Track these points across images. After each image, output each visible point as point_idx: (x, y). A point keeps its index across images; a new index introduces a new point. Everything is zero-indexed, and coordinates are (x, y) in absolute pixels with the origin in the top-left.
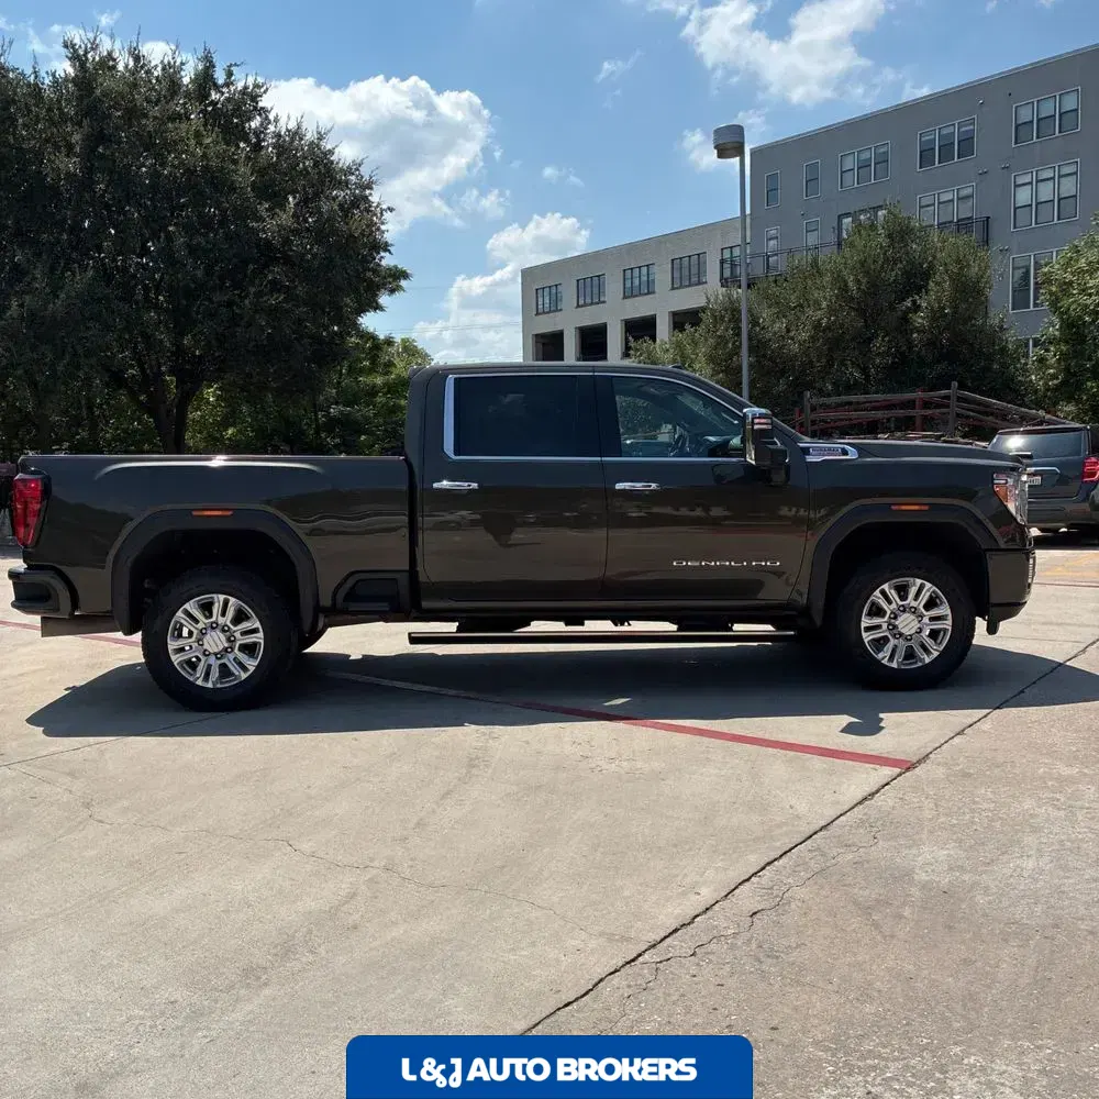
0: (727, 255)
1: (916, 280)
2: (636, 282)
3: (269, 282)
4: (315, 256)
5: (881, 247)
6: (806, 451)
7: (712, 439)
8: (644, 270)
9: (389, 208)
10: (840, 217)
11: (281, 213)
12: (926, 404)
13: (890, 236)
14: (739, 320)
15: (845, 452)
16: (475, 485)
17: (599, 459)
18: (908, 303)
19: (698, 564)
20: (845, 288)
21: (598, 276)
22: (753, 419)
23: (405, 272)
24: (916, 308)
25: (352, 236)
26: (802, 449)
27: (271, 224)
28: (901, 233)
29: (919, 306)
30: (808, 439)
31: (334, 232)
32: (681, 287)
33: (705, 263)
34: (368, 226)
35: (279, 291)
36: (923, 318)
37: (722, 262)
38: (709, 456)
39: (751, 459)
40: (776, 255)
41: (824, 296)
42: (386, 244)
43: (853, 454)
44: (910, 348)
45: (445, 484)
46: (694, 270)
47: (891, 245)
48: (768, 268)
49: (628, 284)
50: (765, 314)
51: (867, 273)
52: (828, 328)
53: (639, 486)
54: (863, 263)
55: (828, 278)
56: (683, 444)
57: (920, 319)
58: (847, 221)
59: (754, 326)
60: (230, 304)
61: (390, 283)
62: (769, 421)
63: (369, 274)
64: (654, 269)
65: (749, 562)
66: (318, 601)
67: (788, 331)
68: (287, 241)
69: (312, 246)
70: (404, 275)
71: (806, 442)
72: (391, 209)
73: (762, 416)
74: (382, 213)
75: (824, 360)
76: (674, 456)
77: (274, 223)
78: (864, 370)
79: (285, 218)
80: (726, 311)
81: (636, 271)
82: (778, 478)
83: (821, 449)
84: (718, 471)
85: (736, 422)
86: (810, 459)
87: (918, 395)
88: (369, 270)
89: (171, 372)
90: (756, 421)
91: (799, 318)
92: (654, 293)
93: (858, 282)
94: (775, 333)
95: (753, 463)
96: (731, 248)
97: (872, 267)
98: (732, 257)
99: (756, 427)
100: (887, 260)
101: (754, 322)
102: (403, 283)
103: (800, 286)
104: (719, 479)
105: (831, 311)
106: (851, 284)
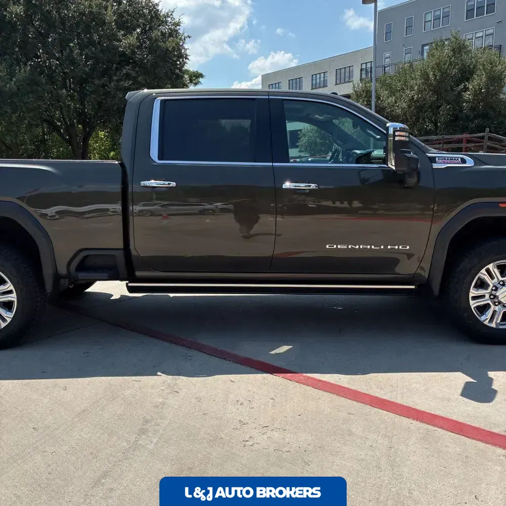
0: (364, 66)
1: (466, 74)
2: (318, 81)
3: (124, 74)
4: (148, 61)
5: (448, 56)
6: (433, 160)
7: (358, 152)
8: (322, 75)
9: (188, 36)
10: (423, 46)
11: (130, 37)
12: (468, 141)
13: (453, 50)
14: (371, 97)
15: (464, 161)
16: (173, 184)
17: (271, 164)
18: (462, 86)
19: (345, 247)
20: (427, 78)
21: (299, 78)
22: (394, 132)
23: (201, 74)
24: (466, 89)
25: (167, 50)
26: (430, 158)
27: (125, 42)
28: (459, 48)
29: (468, 88)
30: (435, 151)
31: (158, 47)
32: (340, 83)
33: (353, 71)
34: (176, 45)
35: (130, 79)
36: (469, 95)
37: (362, 70)
38: (357, 163)
39: (392, 165)
40: (389, 66)
41: (417, 82)
42: (186, 55)
43: (470, 163)
44: (461, 111)
45: (153, 183)
46: (347, 74)
47: (454, 55)
48: (385, 72)
49: (314, 82)
50: (384, 93)
51: (440, 71)
52: (417, 101)
53: (302, 186)
54: (438, 64)
55: (419, 73)
56: (338, 156)
57: (467, 96)
58: (426, 48)
59: (378, 100)
60: (103, 86)
61: (194, 80)
62: (407, 134)
63: (177, 71)
64: (328, 75)
65: (386, 246)
66: (57, 271)
67: (396, 103)
68: (134, 53)
69: (147, 55)
70: (201, 76)
71: (433, 153)
72: (189, 37)
73: (401, 130)
74: (185, 39)
75: (414, 118)
76: (332, 163)
77: (127, 41)
78: (435, 124)
79: (132, 39)
80: (363, 92)
81: (318, 75)
82: (411, 181)
83: (444, 158)
84: (363, 175)
85: (378, 137)
86: (435, 166)
87: (465, 136)
88: (177, 69)
89: (79, 123)
90: (397, 133)
91: (402, 96)
92: (326, 86)
93: (435, 75)
94: (389, 104)
95: (394, 168)
96: (366, 63)
97: (443, 67)
98: (366, 68)
99: (397, 139)
100: (451, 64)
101: (378, 98)
102: (201, 80)
103: (403, 78)
104: (363, 181)
105: (420, 91)
106: (431, 76)
